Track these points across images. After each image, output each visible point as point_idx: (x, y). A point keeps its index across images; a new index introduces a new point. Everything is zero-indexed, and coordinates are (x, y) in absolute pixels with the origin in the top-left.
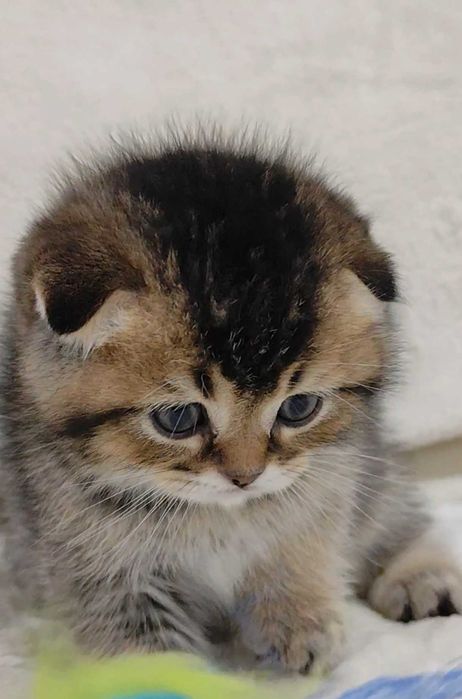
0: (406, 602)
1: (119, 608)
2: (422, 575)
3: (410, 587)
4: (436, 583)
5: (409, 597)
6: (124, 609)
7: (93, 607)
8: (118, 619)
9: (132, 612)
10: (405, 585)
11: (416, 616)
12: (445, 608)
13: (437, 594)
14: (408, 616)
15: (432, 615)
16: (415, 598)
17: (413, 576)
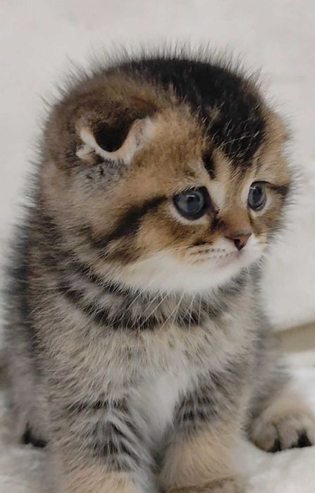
0: (277, 437)
1: (92, 432)
2: (287, 418)
3: (278, 426)
4: (296, 424)
5: (278, 433)
6: (95, 432)
7: (75, 428)
8: (90, 439)
9: (100, 436)
10: (275, 425)
11: (283, 448)
12: (303, 442)
13: (297, 431)
14: (277, 447)
15: (293, 447)
16: (282, 435)
17: (281, 419)
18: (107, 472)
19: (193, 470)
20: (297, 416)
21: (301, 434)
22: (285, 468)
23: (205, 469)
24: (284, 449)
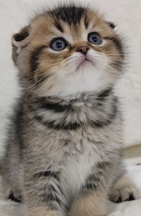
0: (120, 196)
1: (43, 188)
2: (124, 187)
3: (120, 191)
4: (128, 190)
5: (120, 194)
6: (45, 189)
7: (36, 185)
8: (42, 192)
9: (47, 190)
10: (119, 190)
12: (131, 198)
13: (129, 193)
14: (120, 200)
15: (127, 200)
16: (122, 194)
17: (122, 188)
18: (47, 210)
19: (83, 212)
20: (129, 187)
21: (130, 194)
22: (123, 210)
23: (88, 212)
24: (123, 201)
